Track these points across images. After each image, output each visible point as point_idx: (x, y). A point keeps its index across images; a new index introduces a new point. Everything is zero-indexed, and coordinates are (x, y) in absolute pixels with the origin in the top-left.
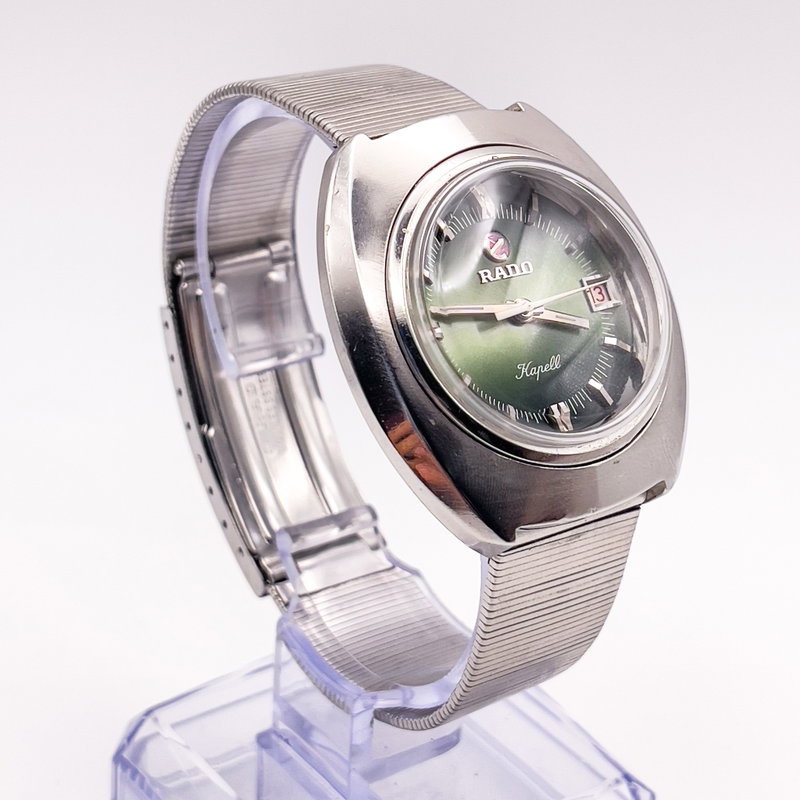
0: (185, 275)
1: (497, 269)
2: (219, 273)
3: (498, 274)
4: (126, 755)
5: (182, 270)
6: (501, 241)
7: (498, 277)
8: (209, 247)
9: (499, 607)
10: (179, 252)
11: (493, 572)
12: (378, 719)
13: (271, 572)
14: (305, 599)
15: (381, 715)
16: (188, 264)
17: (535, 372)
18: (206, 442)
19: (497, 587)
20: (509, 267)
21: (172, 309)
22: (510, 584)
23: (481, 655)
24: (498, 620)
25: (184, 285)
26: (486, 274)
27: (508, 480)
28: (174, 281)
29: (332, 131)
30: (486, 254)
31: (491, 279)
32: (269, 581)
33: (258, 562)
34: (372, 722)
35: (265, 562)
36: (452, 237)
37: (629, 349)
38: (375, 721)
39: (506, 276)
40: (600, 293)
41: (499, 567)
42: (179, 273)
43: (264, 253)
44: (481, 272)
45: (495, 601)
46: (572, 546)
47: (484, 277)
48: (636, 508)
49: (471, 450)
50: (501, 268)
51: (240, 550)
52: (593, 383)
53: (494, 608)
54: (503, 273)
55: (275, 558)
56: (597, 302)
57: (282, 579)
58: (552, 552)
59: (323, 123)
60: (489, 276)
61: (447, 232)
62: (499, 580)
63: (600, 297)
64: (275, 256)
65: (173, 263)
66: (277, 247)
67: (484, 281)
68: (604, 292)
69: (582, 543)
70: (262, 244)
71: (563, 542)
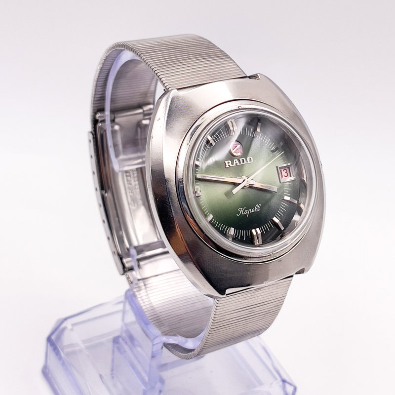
0: (100, 119)
1: (235, 160)
2: (117, 120)
3: (235, 163)
4: (53, 337)
5: (99, 117)
6: (239, 146)
7: (234, 165)
8: (111, 107)
9: (218, 318)
10: (98, 108)
11: (216, 304)
12: (165, 347)
13: (127, 265)
14: (141, 281)
15: (166, 345)
16: (102, 115)
17: (247, 212)
18: (104, 199)
19: (217, 311)
20: (241, 159)
21: (93, 134)
22: (224, 309)
23: (209, 337)
24: (218, 324)
25: (100, 125)
26: (229, 163)
27: (224, 268)
28: (95, 122)
29: (164, 82)
30: (230, 153)
31: (231, 165)
32: (125, 270)
33: (121, 259)
34: (162, 347)
35: (125, 261)
36: (214, 144)
37: (296, 202)
38: (164, 347)
39: (238, 164)
40: (286, 172)
41: (219, 302)
42: (97, 118)
43: (140, 111)
44: (226, 162)
45: (216, 316)
46: (257, 293)
47: (227, 164)
48: (292, 276)
49: (208, 253)
50: (236, 160)
51: (114, 252)
52: (275, 219)
53: (216, 319)
54: (237, 162)
55: (129, 259)
56: (284, 177)
57: (131, 269)
58: (246, 296)
59: (161, 77)
60: (230, 164)
61: (212, 141)
62: (218, 308)
63: (286, 175)
64: (145, 112)
65: (95, 113)
66: (146, 108)
67: (227, 166)
68: (288, 172)
69: (261, 292)
70: (140, 106)
71: (252, 292)
